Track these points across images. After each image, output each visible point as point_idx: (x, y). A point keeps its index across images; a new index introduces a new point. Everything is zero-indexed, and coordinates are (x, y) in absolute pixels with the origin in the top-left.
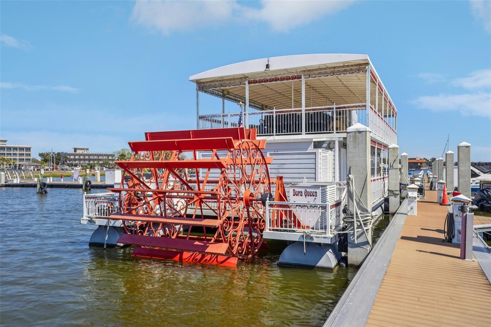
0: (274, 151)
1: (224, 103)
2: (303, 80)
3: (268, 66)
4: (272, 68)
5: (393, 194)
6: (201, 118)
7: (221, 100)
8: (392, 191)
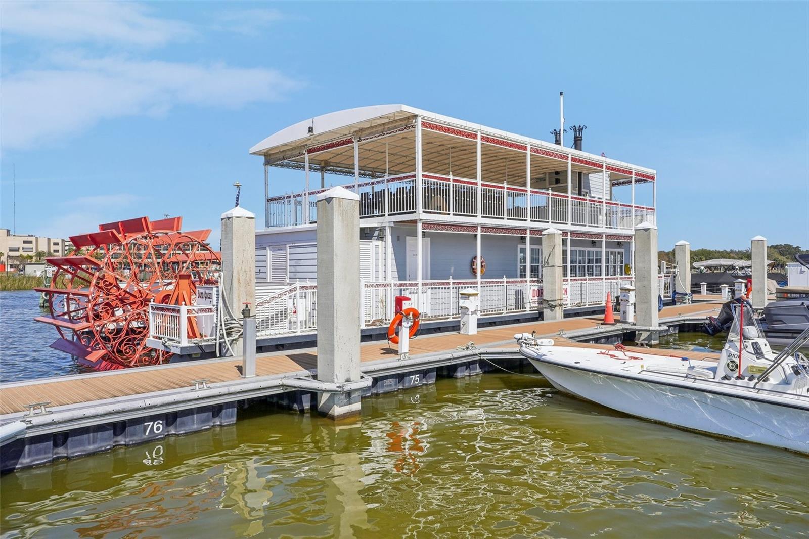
0: (292, 242)
1: (323, 179)
2: (356, 144)
3: (311, 130)
4: (315, 132)
5: (548, 306)
6: (270, 200)
7: (319, 174)
8: (548, 301)
